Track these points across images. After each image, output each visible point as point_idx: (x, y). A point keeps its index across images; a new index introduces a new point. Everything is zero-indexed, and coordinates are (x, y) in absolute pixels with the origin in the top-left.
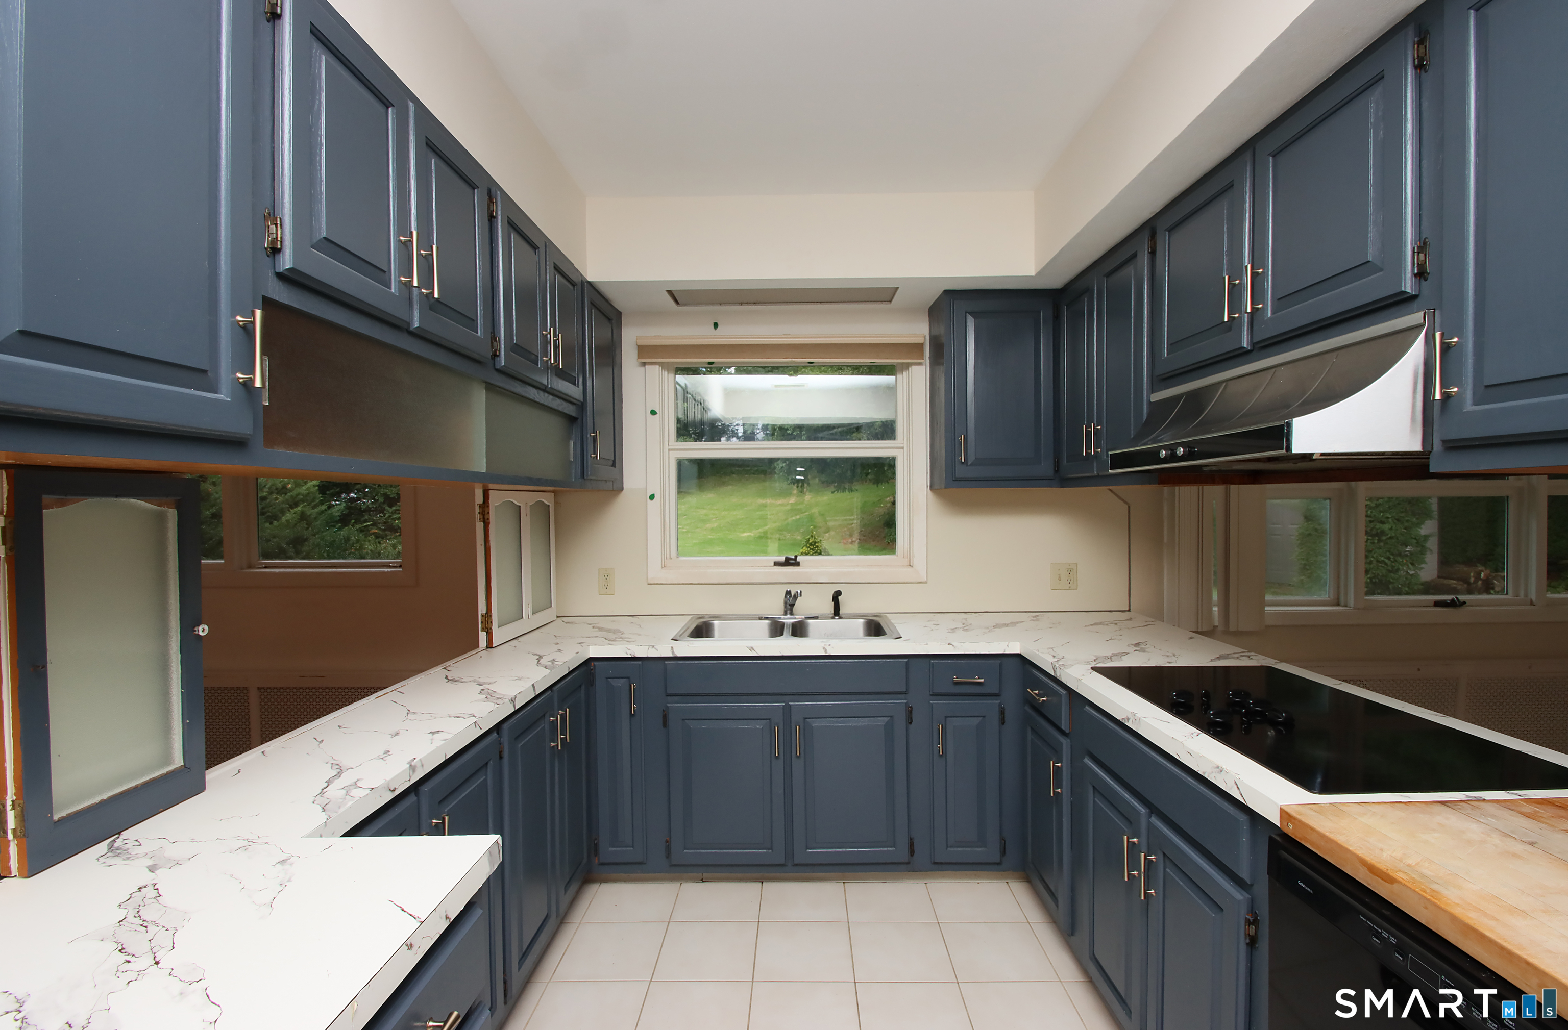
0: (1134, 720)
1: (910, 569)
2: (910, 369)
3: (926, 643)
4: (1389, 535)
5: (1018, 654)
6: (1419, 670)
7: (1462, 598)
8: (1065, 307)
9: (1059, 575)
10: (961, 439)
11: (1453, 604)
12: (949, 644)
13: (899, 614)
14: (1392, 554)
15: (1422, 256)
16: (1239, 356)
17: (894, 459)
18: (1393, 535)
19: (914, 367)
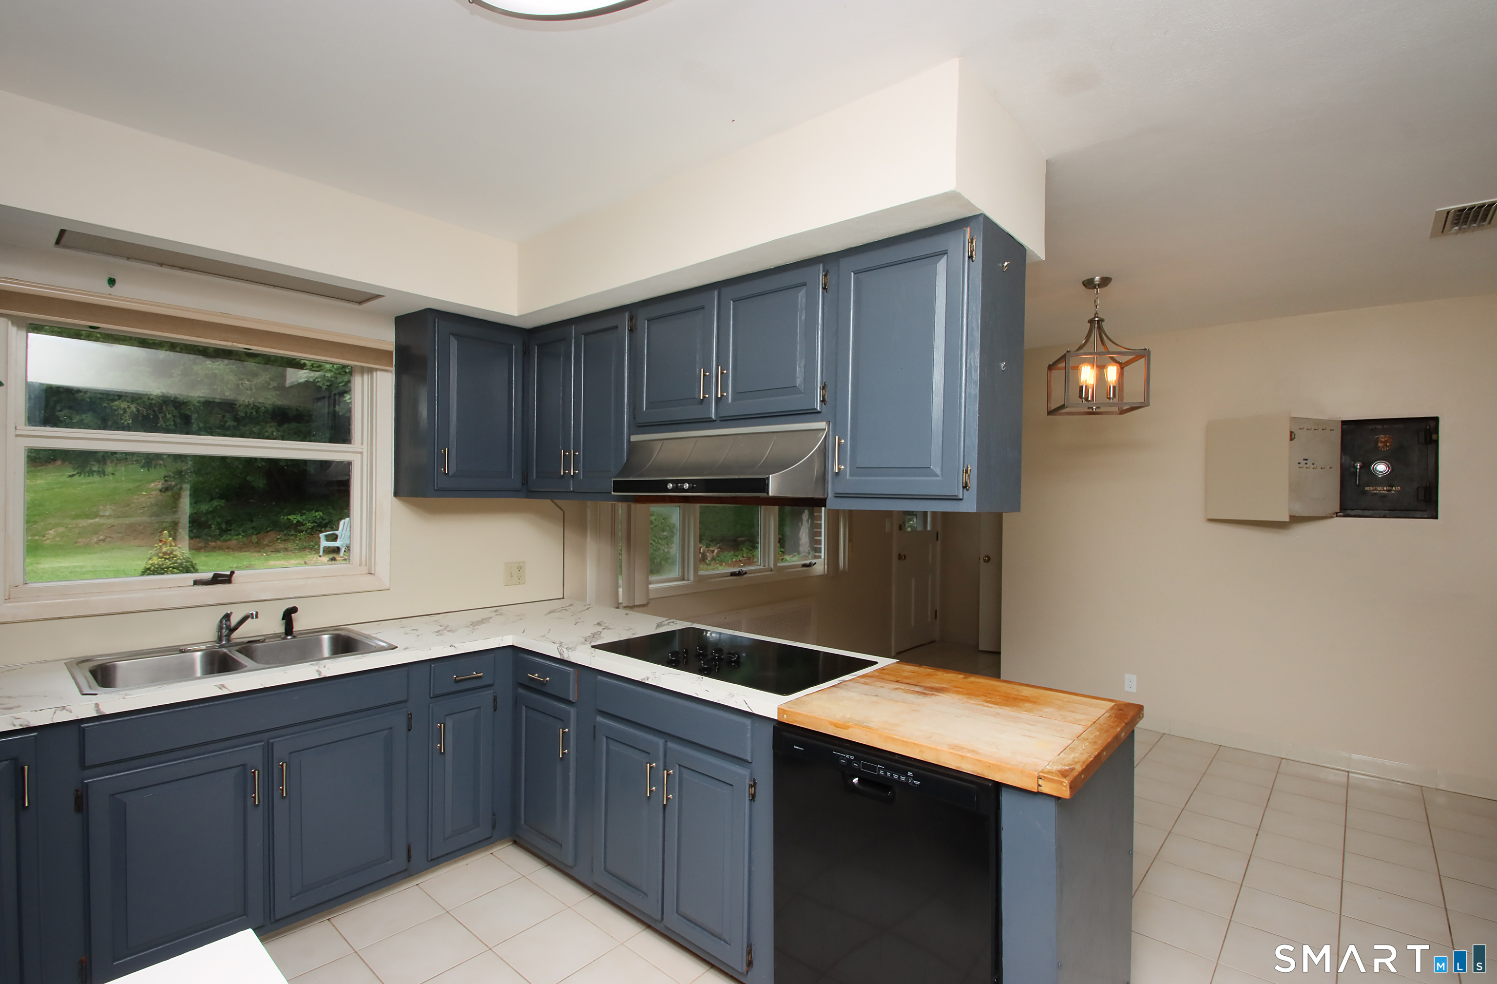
0: (654, 678)
1: (371, 577)
2: (375, 374)
3: (429, 649)
4: (655, 524)
5: (511, 646)
6: (725, 618)
7: (744, 569)
8: (536, 347)
9: (511, 572)
10: (445, 452)
11: (740, 574)
12: (451, 646)
13: (359, 625)
14: (656, 538)
15: (824, 391)
16: (706, 422)
17: (349, 464)
18: (657, 524)
19: (379, 373)
